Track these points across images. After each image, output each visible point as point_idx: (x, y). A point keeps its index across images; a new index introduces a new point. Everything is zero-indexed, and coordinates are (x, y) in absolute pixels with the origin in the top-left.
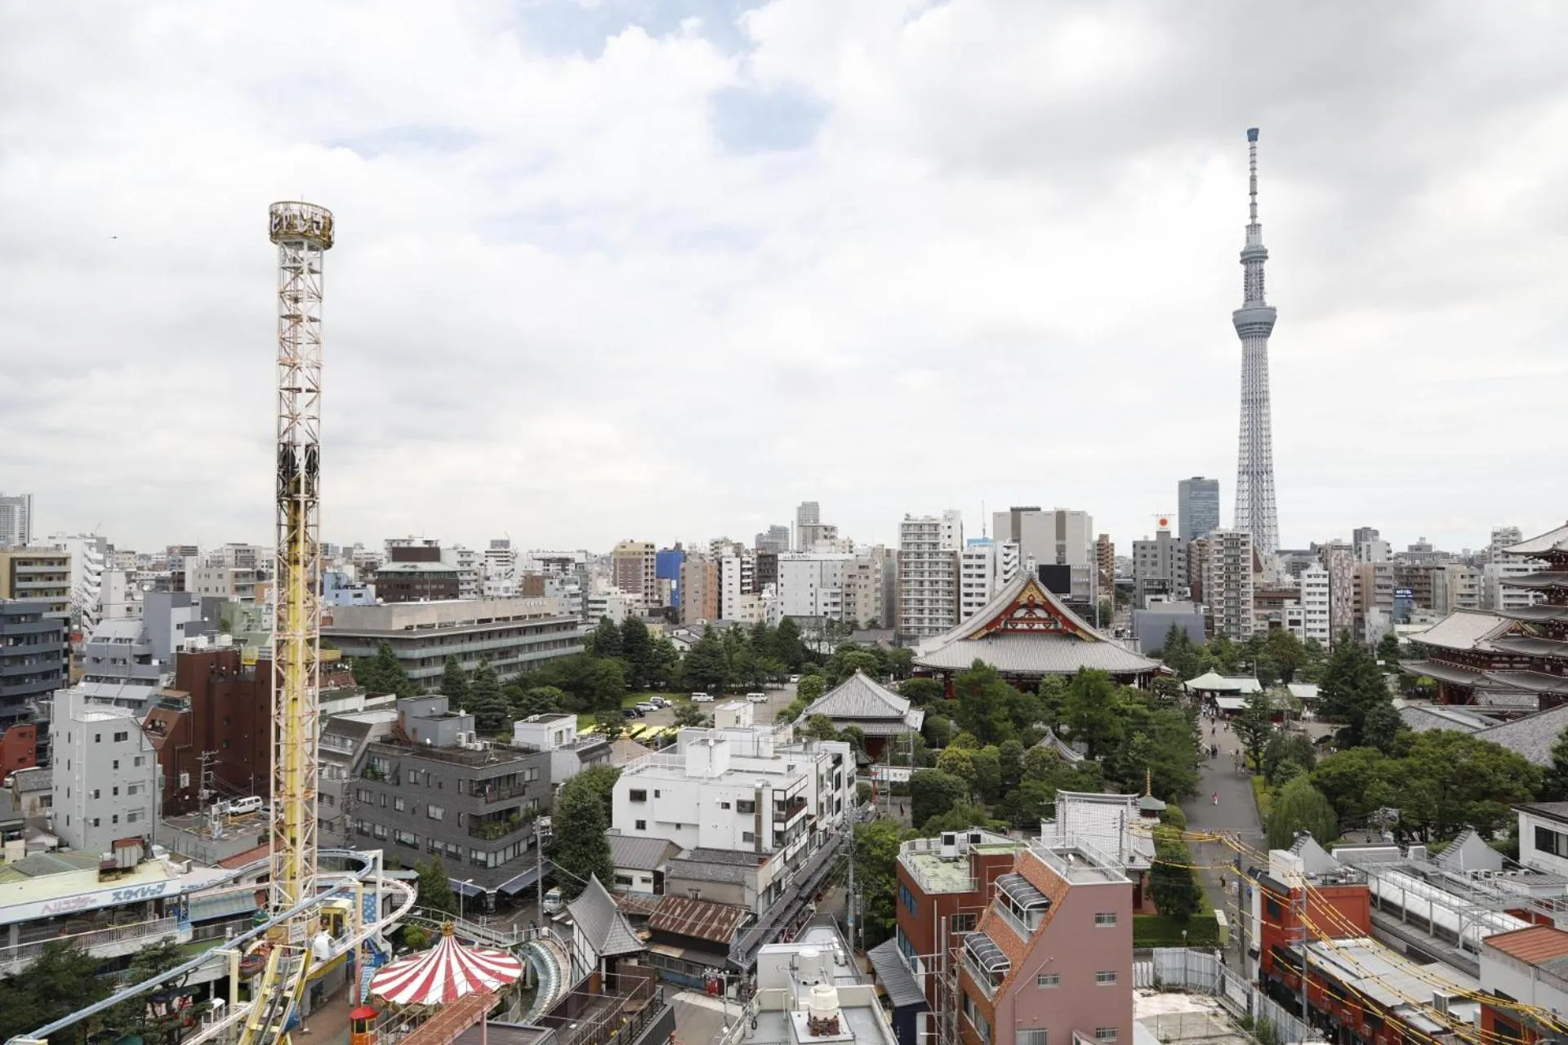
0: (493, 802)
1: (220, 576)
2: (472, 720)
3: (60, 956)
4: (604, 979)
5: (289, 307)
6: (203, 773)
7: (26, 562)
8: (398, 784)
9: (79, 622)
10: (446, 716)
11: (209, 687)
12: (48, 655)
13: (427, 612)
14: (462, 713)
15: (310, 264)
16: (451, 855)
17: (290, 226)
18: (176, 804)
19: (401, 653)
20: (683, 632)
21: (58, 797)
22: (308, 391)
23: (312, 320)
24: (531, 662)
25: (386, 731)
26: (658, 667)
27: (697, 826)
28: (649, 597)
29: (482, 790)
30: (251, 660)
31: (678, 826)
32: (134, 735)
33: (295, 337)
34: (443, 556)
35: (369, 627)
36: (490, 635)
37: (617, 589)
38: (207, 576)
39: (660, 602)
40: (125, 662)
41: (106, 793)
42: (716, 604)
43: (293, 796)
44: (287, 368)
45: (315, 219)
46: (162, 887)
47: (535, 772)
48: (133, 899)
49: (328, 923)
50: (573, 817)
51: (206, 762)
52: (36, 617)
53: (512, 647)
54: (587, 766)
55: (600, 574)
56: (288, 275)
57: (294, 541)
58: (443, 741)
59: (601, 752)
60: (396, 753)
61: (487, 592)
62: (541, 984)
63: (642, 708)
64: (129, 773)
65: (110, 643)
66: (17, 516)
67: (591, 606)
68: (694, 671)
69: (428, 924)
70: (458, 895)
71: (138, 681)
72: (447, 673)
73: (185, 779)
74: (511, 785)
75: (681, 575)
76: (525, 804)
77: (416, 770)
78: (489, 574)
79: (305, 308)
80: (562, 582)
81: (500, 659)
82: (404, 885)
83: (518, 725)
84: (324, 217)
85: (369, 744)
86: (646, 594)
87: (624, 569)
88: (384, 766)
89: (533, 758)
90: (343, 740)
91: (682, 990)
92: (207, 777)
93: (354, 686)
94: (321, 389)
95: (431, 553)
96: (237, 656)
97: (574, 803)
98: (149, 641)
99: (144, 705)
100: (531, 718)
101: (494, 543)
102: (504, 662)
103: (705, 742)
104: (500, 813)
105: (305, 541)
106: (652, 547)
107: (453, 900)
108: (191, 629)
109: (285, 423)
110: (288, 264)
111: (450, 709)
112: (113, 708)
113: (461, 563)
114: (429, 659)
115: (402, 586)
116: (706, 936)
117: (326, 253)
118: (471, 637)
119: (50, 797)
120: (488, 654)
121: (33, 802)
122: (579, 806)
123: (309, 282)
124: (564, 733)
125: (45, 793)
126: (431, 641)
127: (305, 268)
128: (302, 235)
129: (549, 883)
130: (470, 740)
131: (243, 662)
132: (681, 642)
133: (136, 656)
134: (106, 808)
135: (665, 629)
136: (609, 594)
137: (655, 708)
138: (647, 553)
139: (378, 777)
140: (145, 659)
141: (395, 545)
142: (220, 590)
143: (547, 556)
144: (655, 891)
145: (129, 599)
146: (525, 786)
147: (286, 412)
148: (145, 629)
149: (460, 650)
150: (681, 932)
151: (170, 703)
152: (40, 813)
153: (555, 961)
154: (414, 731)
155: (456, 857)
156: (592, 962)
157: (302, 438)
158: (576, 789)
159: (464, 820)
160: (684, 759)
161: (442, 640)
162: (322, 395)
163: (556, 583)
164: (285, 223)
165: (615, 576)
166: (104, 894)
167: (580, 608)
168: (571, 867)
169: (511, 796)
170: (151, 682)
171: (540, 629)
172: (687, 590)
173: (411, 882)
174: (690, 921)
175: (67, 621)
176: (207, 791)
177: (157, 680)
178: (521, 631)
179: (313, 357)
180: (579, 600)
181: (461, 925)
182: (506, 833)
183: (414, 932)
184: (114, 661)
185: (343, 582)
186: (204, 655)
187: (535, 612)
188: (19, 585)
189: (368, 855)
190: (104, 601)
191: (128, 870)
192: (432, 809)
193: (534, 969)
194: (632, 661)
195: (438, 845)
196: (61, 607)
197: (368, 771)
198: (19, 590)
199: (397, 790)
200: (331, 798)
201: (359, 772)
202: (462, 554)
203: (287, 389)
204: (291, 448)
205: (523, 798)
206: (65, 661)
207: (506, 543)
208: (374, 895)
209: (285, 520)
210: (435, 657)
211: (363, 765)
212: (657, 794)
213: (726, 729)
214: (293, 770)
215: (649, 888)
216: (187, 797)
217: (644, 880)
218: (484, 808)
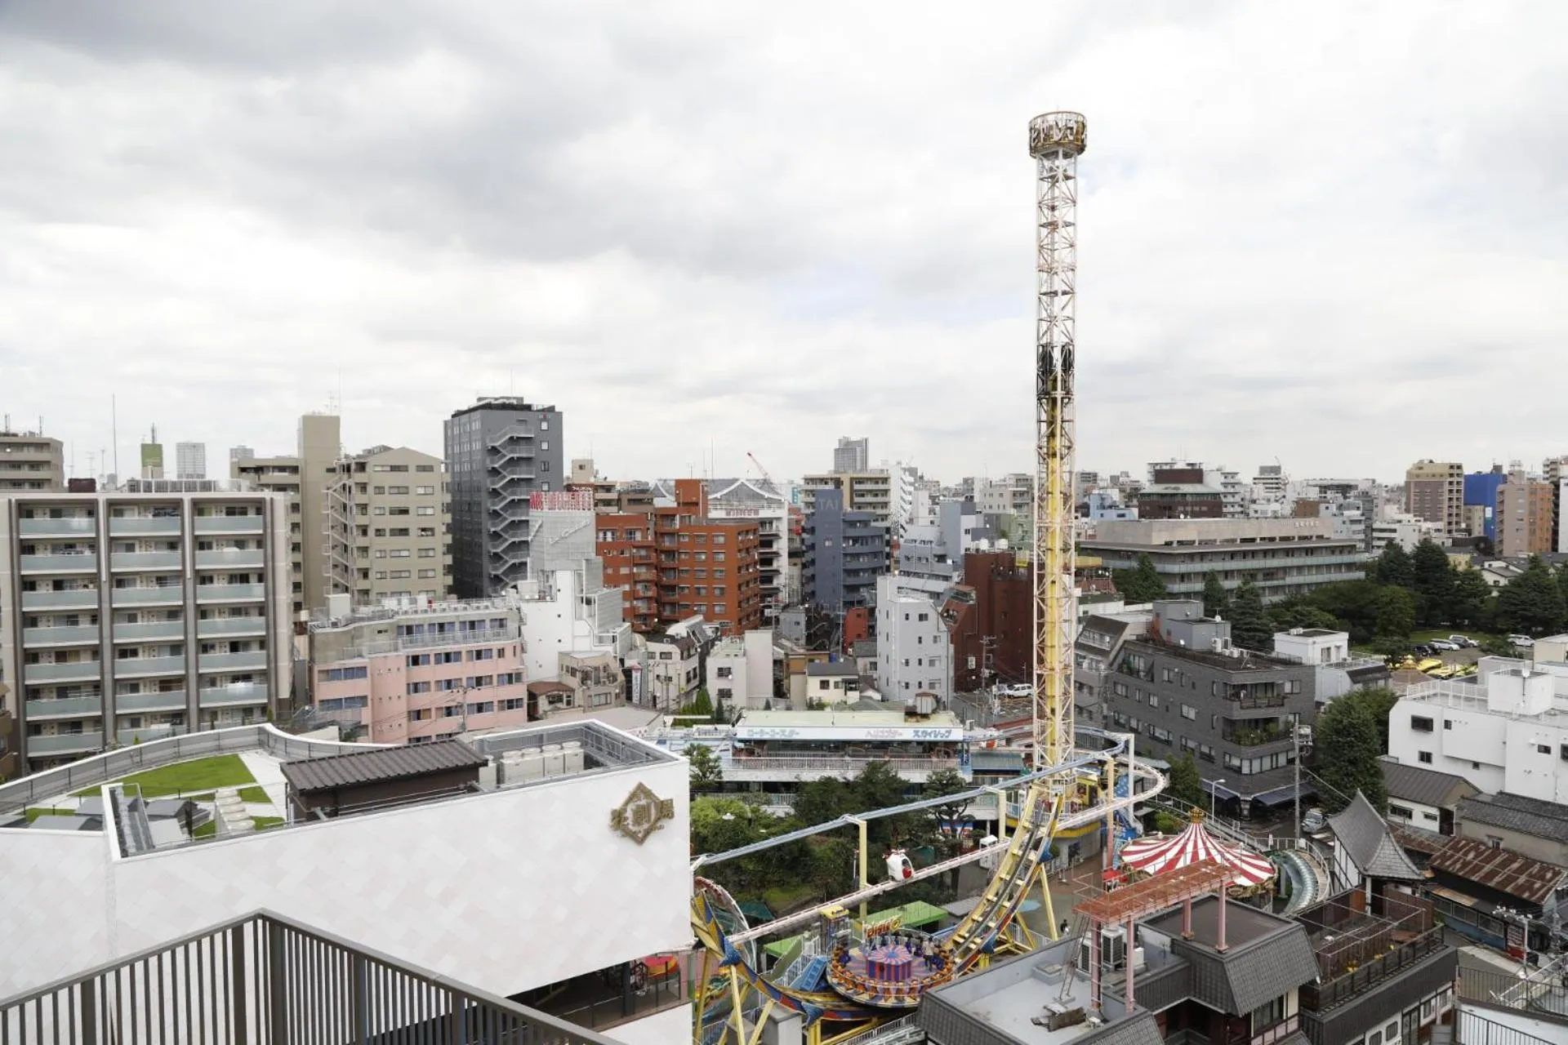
0: (1248, 708)
1: (1001, 495)
2: (1228, 627)
3: (878, 772)
4: (1369, 901)
5: (1048, 215)
6: (984, 654)
7: (860, 481)
8: (1152, 680)
9: (897, 534)
10: (1201, 621)
11: (990, 584)
12: (875, 554)
13: (1188, 529)
14: (1218, 618)
15: (1065, 170)
16: (1204, 756)
17: (1048, 136)
18: (965, 682)
19: (1160, 567)
20: (1496, 564)
21: (881, 661)
22: (1064, 293)
23: (1067, 224)
24: (1299, 586)
25: (1142, 631)
26: (1461, 602)
27: (1502, 768)
28: (1454, 527)
29: (1237, 695)
30: (1024, 563)
31: (1476, 765)
32: (933, 616)
33: (1053, 243)
34: (1207, 478)
35: (1130, 540)
36: (1254, 554)
37: (1410, 516)
38: (991, 495)
39: (1469, 531)
40: (927, 559)
41: (914, 662)
42: (1549, 535)
43: (1052, 669)
44: (1045, 274)
45: (1069, 125)
46: (949, 732)
47: (1297, 684)
48: (928, 738)
49: (1084, 793)
50: (1338, 732)
51: (987, 645)
52: (866, 523)
53: (1277, 569)
54: (1359, 687)
55: (1388, 501)
56: (1046, 185)
57: (1052, 435)
58: (1197, 645)
59: (1378, 675)
60: (1150, 651)
61: (1252, 514)
62: (1294, 892)
63: (1437, 645)
64: (929, 649)
65: (917, 544)
66: (858, 454)
67: (1375, 534)
68: (1513, 608)
69: (1178, 815)
70: (1210, 796)
71: (937, 577)
72: (1207, 589)
73: (972, 662)
74: (1269, 695)
75: (1498, 498)
76: (1284, 716)
77: (1169, 670)
78: (1255, 497)
79: (1064, 213)
80: (1340, 507)
81: (1264, 580)
82: (1155, 771)
83: (1278, 637)
84: (1077, 122)
85: (1125, 642)
86: (1450, 523)
87: (1422, 494)
88: (1139, 663)
89: (1293, 671)
90: (1102, 636)
91: (1473, 943)
92: (988, 658)
93: (1113, 590)
94: (1076, 290)
95: (1194, 474)
96: (1012, 560)
97: (1339, 717)
98: (945, 543)
99: (941, 596)
100: (1294, 631)
101: (1263, 470)
102: (1269, 583)
103: (1516, 673)
104: (1257, 721)
105: (1062, 435)
106: (1459, 467)
107: (1204, 797)
108: (976, 534)
109: (1044, 325)
110: (1045, 174)
111: (1206, 615)
112: (919, 595)
113: (1225, 485)
114: (1189, 574)
115: (1165, 508)
116: (1509, 889)
117: (1080, 157)
118: (1233, 555)
119: (876, 663)
120: (1252, 575)
121: (865, 665)
122: (1345, 722)
123: (1064, 189)
124: (1333, 651)
125: (872, 659)
126: (1191, 557)
127: (1061, 176)
128: (1058, 143)
129: (1310, 801)
130: (1225, 646)
131: (1017, 564)
132: (1494, 575)
133: (935, 556)
134: (914, 674)
135: (1473, 561)
136: (1400, 522)
137: (1455, 647)
138: (1451, 475)
139: (1133, 672)
140: (942, 558)
141: (1158, 468)
142: (1001, 507)
143: (1325, 483)
144: (1441, 831)
145: (932, 516)
146: (1284, 698)
147: (1044, 315)
148: (942, 533)
149: (1220, 569)
150: (1475, 878)
151: (960, 596)
152: (869, 673)
153: (1312, 873)
154: (1169, 633)
155: (1209, 758)
156: (1355, 880)
157: (1059, 339)
158: (1344, 706)
159: (1219, 726)
160: (1486, 690)
161: (1202, 556)
162: (1078, 295)
163: (1334, 508)
164: (1042, 136)
165: (1407, 504)
166: (908, 732)
167: (1362, 536)
168: (1335, 784)
169: (1269, 706)
170: (946, 578)
171: (1310, 551)
172: (1506, 516)
173: (1163, 771)
174: (1488, 868)
175: (888, 530)
176: (987, 671)
177: (951, 577)
178: (1289, 553)
179: (1068, 260)
180: (1362, 527)
181: (1213, 822)
182: (1262, 741)
183: (1165, 819)
184: (920, 559)
185: (1108, 503)
186: (986, 556)
187: (1306, 534)
188: (857, 499)
189: (1122, 737)
190: (914, 515)
191: (925, 716)
192: (1185, 709)
193: (1288, 880)
194: (1425, 592)
195: (1191, 744)
196: (884, 517)
197: (1127, 668)
198: (856, 503)
199: (1150, 686)
200: (1091, 688)
201: (1115, 666)
202: (1226, 475)
203: (1044, 294)
204: (1049, 349)
205: (1282, 709)
206: (887, 562)
207: (1276, 470)
208: (1127, 775)
209: (1044, 417)
210: (1195, 573)
211: (1119, 660)
212: (1448, 725)
213: (1550, 663)
214: (1052, 647)
215: (1434, 826)
216: (974, 677)
217: (1427, 816)
218: (1239, 713)
